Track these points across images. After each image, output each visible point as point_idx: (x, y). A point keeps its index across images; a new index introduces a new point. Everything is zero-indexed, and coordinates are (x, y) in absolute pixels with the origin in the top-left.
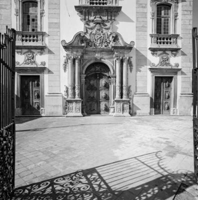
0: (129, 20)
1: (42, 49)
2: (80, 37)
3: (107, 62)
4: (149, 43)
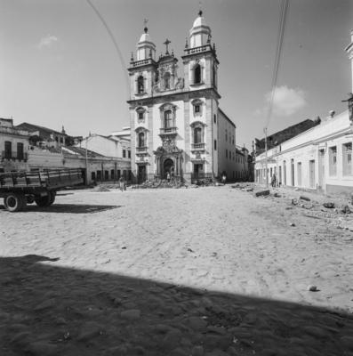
0: (181, 139)
1: (146, 154)
3: (172, 158)
4: (191, 149)
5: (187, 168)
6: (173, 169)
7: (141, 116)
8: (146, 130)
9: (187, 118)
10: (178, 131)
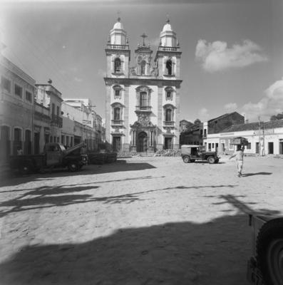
0: (155, 116)
2: (136, 123)
5: (159, 140)
6: (146, 141)
7: (117, 93)
8: (122, 106)
9: (160, 101)
10: (152, 110)
